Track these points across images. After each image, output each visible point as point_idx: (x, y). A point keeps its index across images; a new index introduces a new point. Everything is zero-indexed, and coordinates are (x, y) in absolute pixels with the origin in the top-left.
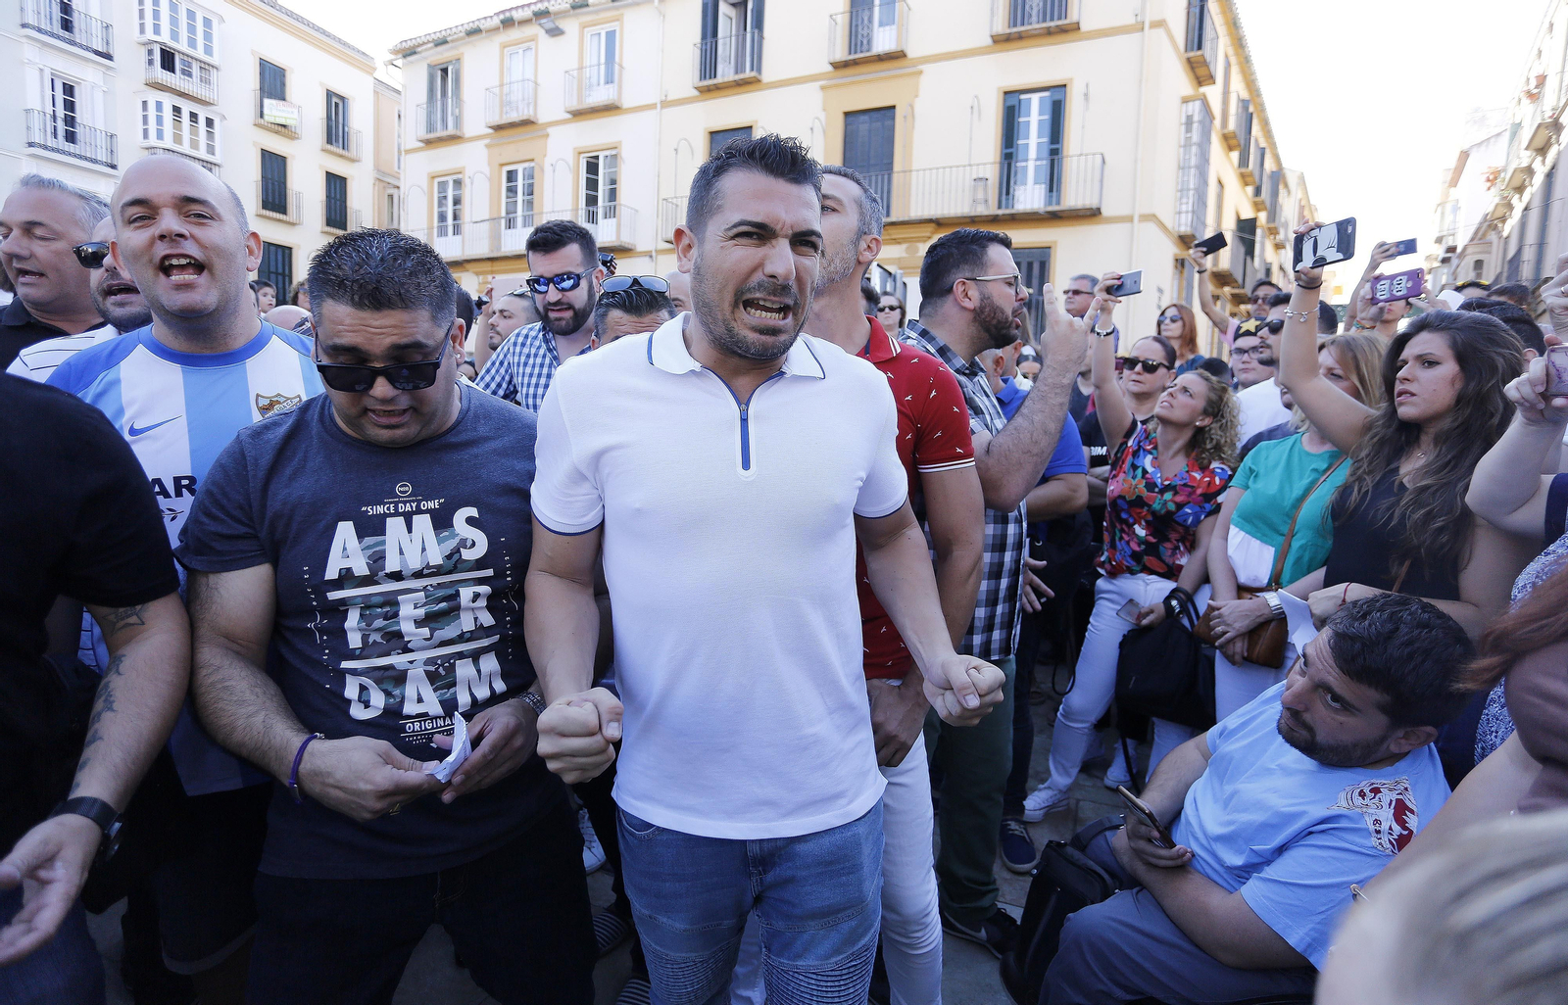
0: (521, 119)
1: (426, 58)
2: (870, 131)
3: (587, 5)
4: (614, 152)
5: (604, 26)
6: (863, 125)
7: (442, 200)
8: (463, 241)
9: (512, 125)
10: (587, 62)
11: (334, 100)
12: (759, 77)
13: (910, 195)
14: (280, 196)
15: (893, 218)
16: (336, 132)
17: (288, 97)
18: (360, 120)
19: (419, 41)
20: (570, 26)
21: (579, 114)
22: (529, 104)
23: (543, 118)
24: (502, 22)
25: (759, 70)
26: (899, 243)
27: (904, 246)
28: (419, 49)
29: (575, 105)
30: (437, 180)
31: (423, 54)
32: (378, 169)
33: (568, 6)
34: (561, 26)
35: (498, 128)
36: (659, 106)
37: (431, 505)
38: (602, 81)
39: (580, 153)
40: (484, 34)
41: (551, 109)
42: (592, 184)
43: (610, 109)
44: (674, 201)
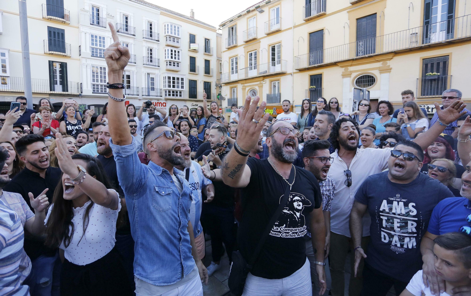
0: (253, 38)
1: (228, 26)
2: (367, 24)
3: (270, 2)
4: (279, 44)
5: (275, 7)
6: (364, 22)
7: (232, 64)
8: (238, 75)
9: (250, 41)
10: (271, 19)
11: (207, 40)
12: (325, 13)
13: (383, 44)
14: (194, 68)
15: (376, 54)
16: (207, 49)
17: (196, 42)
18: (213, 45)
19: (226, 21)
20: (266, 9)
21: (269, 34)
22: (255, 34)
23: (259, 37)
24: (247, 12)
25: (325, 11)
26: (379, 62)
27: (381, 63)
28: (226, 24)
29: (268, 32)
30: (231, 59)
31: (227, 25)
32: (218, 57)
33: (265, 3)
34: (263, 10)
35: (247, 42)
36: (293, 28)
37: (404, 200)
38: (276, 23)
39: (270, 46)
40: (242, 16)
41: (261, 34)
42: (273, 54)
43: (278, 31)
44: (298, 57)
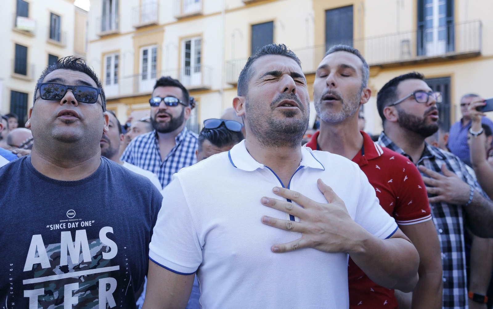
0: (150, 23)
2: (339, 19)
4: (199, 38)
6: (336, 16)
7: (108, 67)
8: (119, 87)
9: (147, 26)
11: (54, 17)
14: (23, 66)
16: (54, 33)
17: (29, 16)
21: (181, 19)
22: (154, 15)
23: (162, 21)
29: (179, 14)
30: (106, 56)
32: (75, 52)
35: (139, 28)
36: (223, 12)
37: (87, 224)
39: (181, 39)
41: (166, 17)
42: (188, 55)
43: (197, 15)
44: (232, 62)
